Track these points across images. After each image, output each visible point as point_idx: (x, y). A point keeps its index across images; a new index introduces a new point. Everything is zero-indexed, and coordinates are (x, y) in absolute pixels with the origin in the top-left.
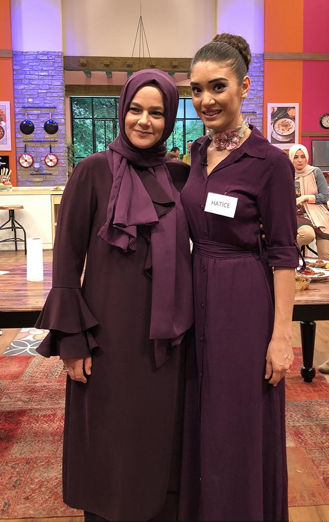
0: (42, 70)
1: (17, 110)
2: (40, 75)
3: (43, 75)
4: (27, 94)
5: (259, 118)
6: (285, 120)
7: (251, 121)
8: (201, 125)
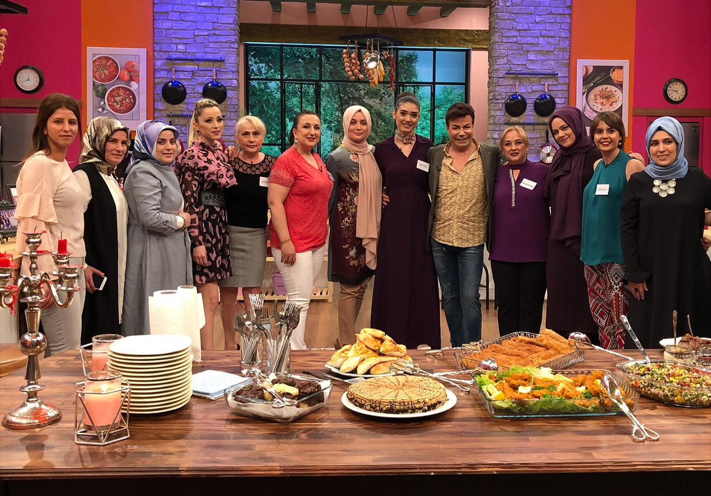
1: (158, 63)
2: (199, 6)
3: (204, 6)
4: (175, 38)
5: (563, 84)
6: (607, 88)
7: (548, 88)
8: (459, 93)
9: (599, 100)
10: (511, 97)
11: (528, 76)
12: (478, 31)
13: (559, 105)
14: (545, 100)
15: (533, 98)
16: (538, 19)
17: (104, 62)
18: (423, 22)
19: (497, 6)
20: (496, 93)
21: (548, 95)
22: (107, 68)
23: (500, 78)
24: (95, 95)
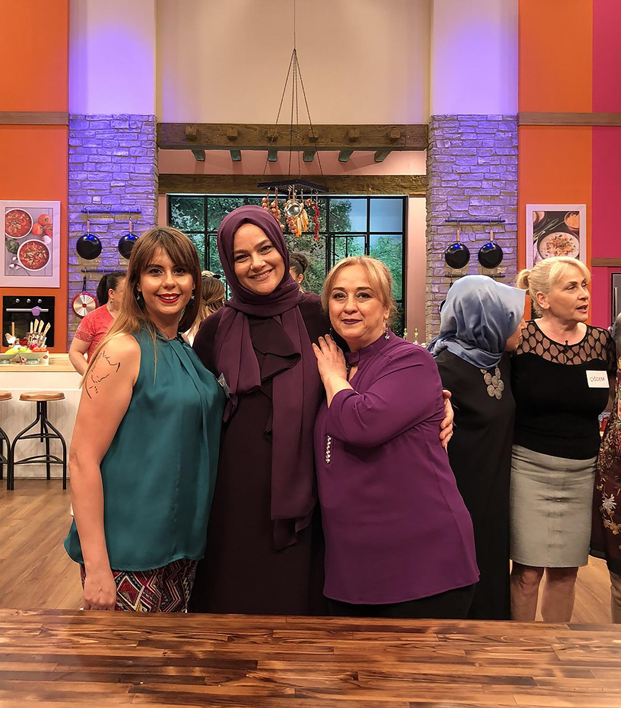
0: (119, 148)
1: (73, 216)
2: (116, 156)
3: (121, 156)
4: (91, 189)
5: (510, 232)
6: (561, 236)
7: (494, 237)
8: (397, 244)
9: (553, 249)
10: (452, 247)
11: (472, 223)
12: (415, 176)
13: (508, 255)
14: (491, 250)
15: (477, 247)
16: (481, 161)
17: (17, 216)
18: (356, 168)
19: (434, 148)
20: (435, 243)
21: (494, 244)
22: (20, 222)
23: (439, 226)
24: (7, 250)
